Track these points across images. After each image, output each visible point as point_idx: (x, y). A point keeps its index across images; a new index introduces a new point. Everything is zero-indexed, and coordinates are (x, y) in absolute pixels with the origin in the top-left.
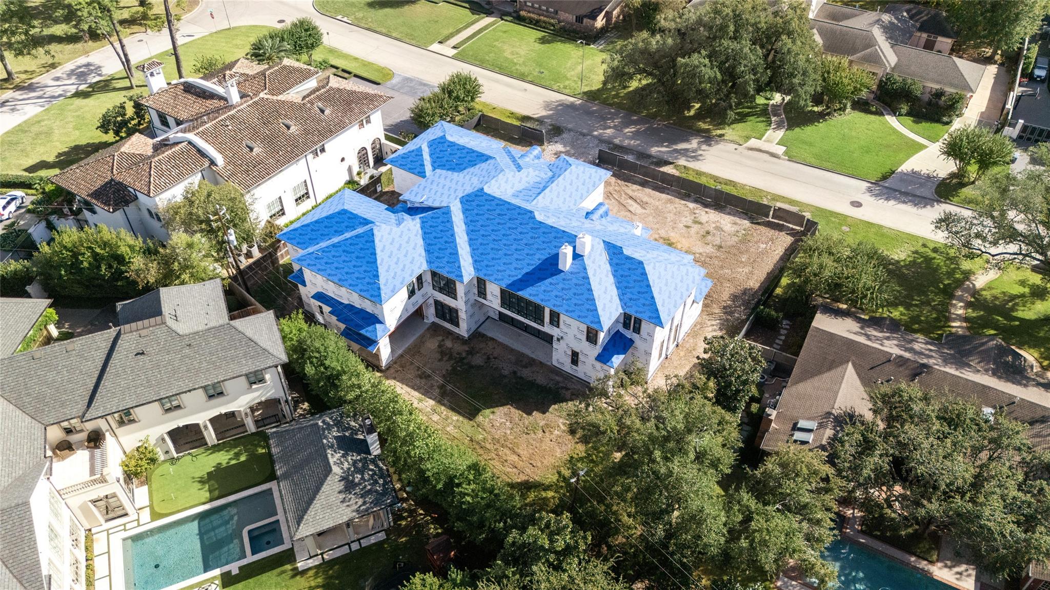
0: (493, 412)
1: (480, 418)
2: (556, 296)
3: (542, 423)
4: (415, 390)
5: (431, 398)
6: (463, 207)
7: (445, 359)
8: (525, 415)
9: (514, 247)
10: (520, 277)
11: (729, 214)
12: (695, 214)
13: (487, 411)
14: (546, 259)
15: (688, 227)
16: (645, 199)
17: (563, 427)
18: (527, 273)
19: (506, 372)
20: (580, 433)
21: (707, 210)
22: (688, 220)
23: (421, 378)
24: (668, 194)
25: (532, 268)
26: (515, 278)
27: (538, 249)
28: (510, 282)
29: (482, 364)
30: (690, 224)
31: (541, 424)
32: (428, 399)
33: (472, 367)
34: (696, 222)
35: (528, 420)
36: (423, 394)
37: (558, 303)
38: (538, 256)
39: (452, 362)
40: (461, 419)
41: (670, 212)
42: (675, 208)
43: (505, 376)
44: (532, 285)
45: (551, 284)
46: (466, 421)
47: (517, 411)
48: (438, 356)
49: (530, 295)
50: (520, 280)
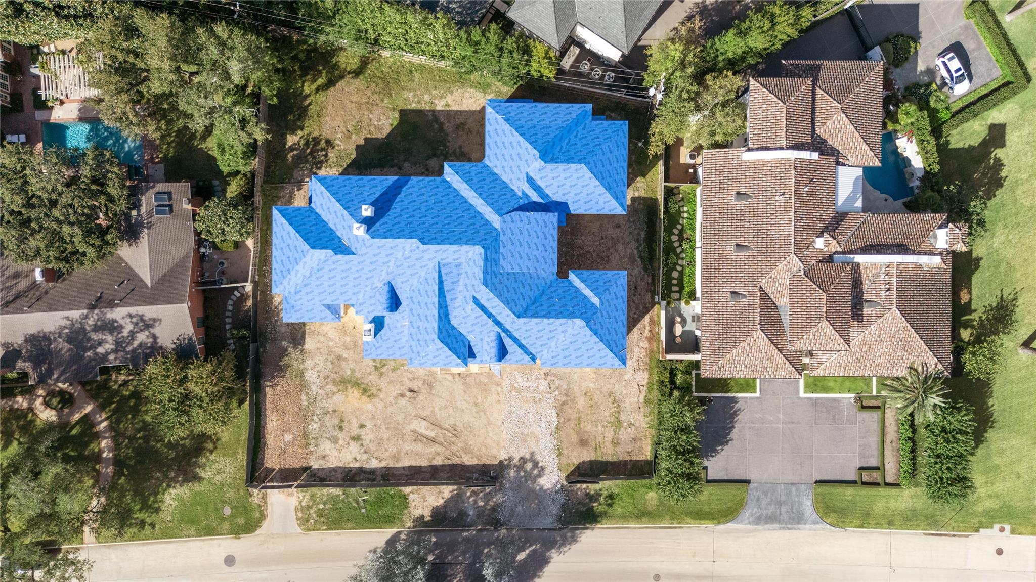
0: (392, 125)
1: (397, 115)
2: (364, 186)
3: (354, 137)
4: (457, 111)
5: (442, 111)
6: (491, 225)
7: (458, 150)
8: (369, 136)
9: (423, 210)
10: (404, 189)
11: (335, 470)
12: (366, 452)
13: (395, 123)
14: (389, 210)
15: (362, 426)
16: (419, 447)
17: (338, 142)
18: (399, 194)
19: (406, 165)
20: (323, 144)
21: (357, 465)
22: (368, 436)
23: (462, 123)
24: (404, 468)
25: (398, 200)
26: (407, 187)
27: (401, 215)
28: (410, 182)
29: (428, 162)
30: (362, 432)
31: (354, 135)
32: (443, 109)
33: (434, 155)
34: (357, 438)
35: (365, 134)
36: (450, 111)
37: (360, 181)
38: (398, 210)
39: (451, 151)
40: (409, 107)
41: (388, 440)
42: (386, 450)
43: (405, 161)
44: (389, 187)
45: (374, 193)
46: (405, 107)
47: (376, 136)
48: (466, 149)
49: (387, 179)
50: (401, 187)
